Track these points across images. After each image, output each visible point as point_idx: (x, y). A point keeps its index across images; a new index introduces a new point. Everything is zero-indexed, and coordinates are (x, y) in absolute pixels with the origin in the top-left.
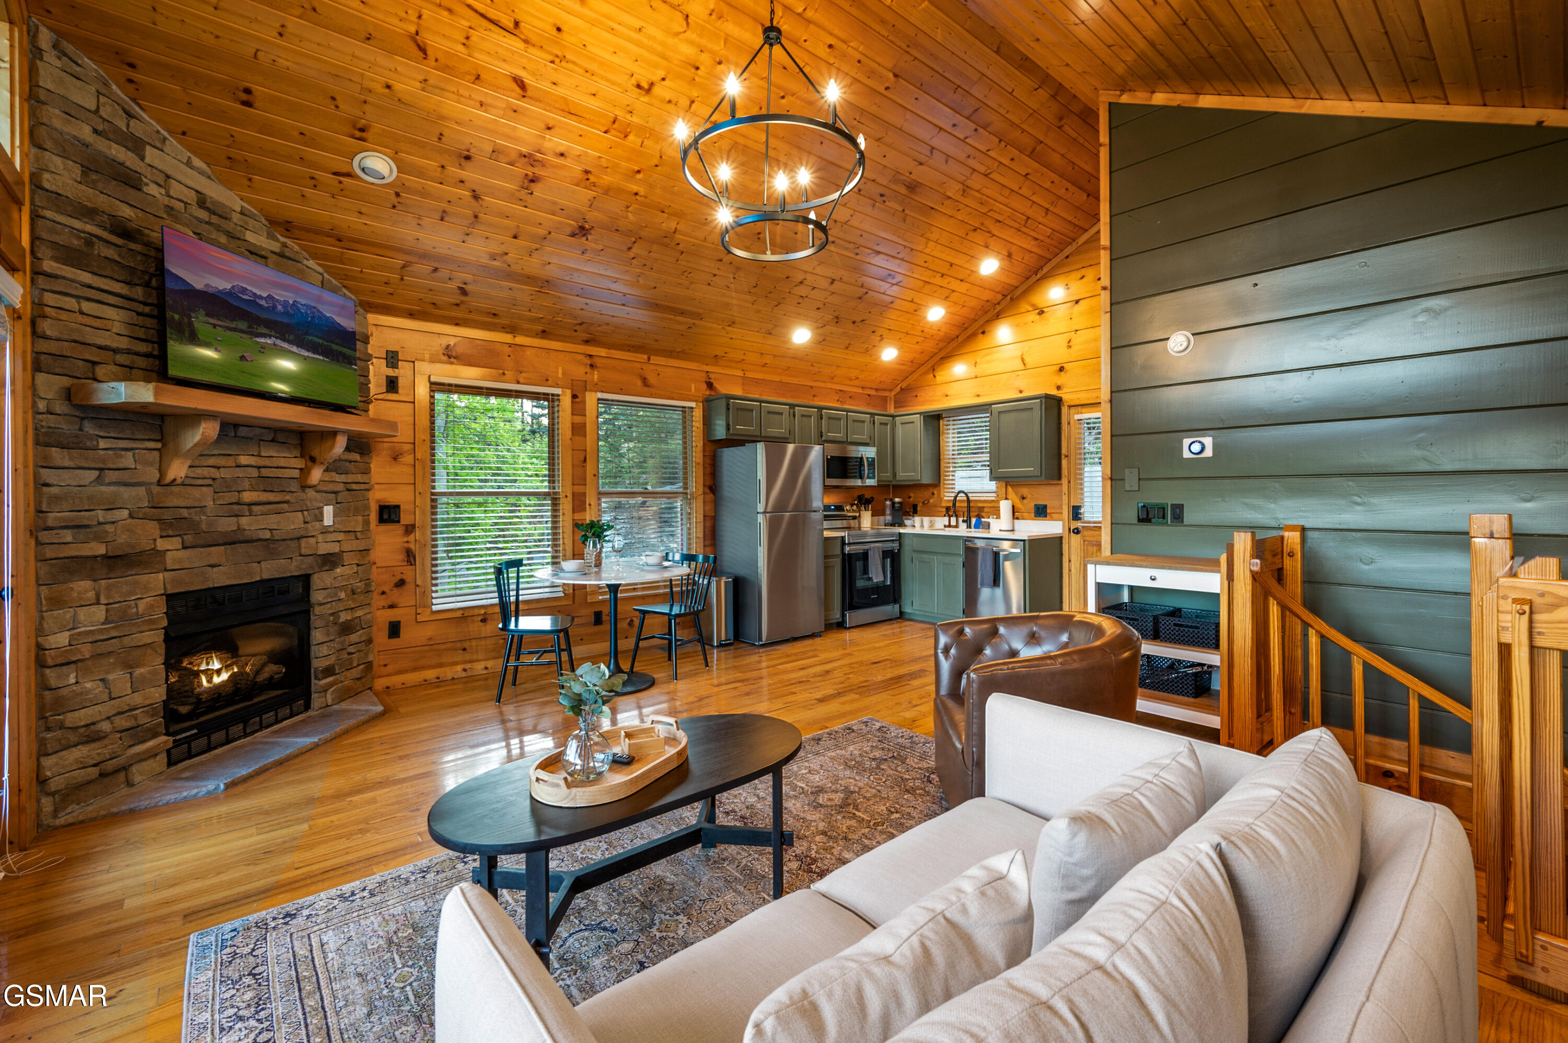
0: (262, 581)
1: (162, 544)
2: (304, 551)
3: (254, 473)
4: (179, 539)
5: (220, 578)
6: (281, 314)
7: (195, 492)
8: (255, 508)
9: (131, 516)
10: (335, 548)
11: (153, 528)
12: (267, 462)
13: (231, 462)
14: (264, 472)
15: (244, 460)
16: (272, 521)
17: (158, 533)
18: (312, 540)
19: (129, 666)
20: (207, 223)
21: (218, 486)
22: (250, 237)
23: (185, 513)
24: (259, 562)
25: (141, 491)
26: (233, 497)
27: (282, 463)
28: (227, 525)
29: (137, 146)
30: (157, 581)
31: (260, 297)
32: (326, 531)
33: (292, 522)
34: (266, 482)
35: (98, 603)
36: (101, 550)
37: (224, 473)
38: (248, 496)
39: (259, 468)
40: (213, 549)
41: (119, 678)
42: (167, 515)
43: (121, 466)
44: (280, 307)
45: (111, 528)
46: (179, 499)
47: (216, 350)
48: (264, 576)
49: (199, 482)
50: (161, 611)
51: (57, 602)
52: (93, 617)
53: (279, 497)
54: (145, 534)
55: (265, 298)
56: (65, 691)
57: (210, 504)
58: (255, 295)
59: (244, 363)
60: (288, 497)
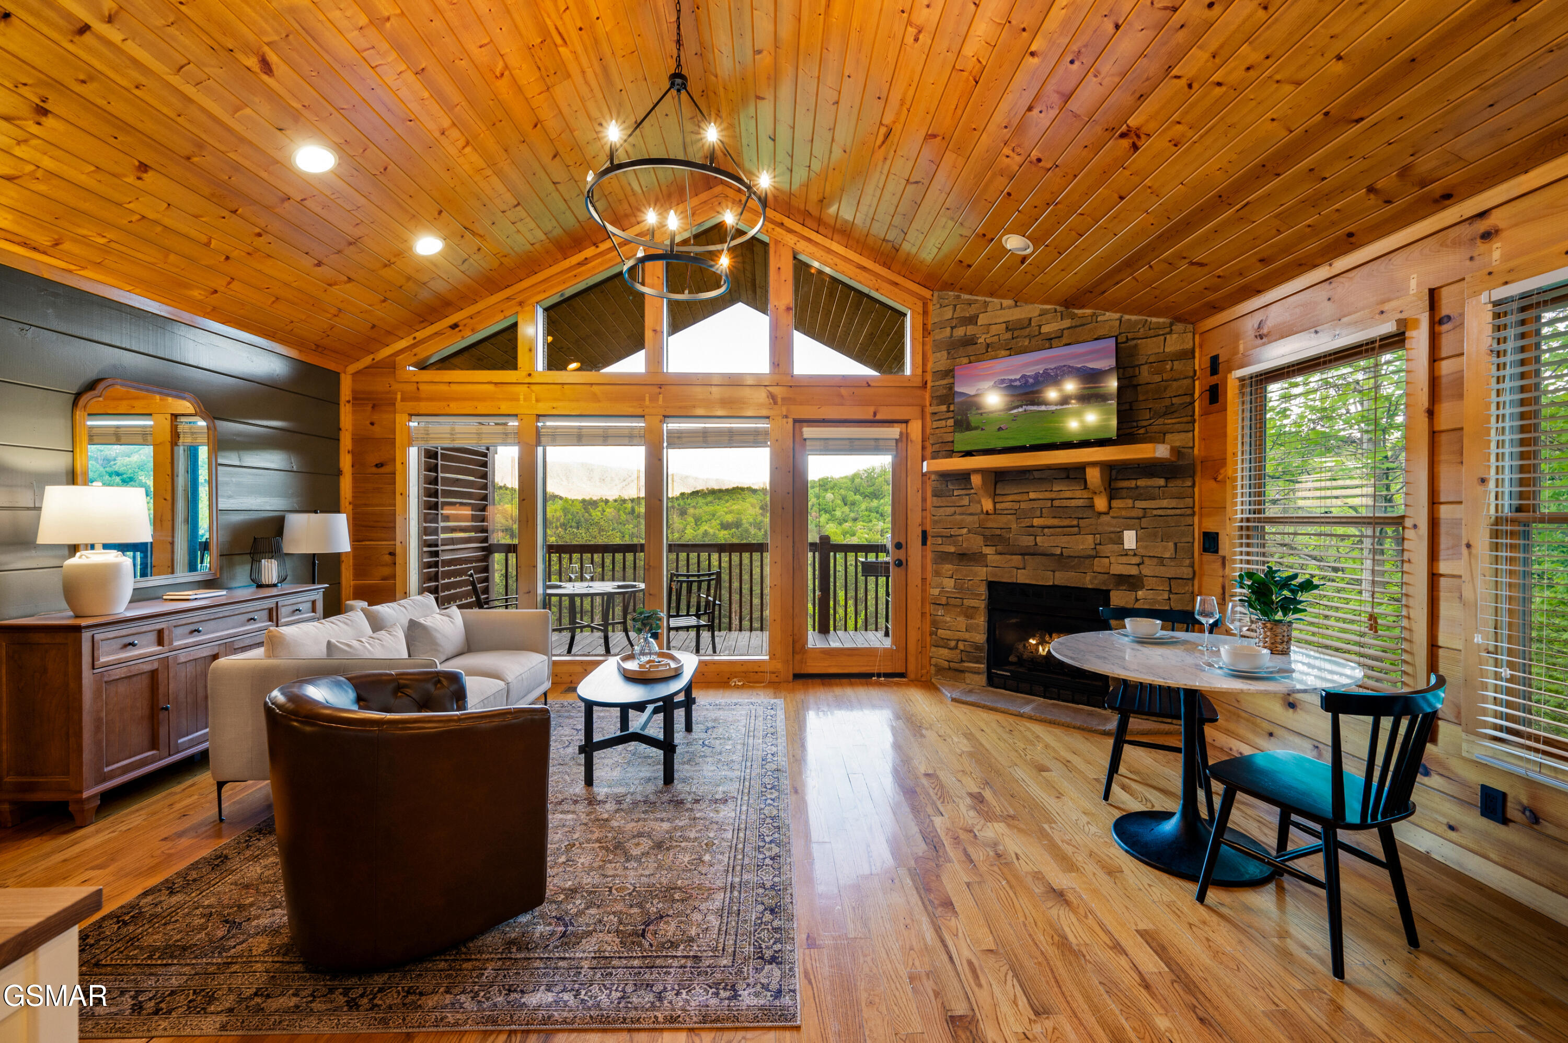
0: (1054, 587)
1: (987, 550)
2: (1096, 569)
3: (1049, 504)
4: (994, 548)
5: (1023, 577)
7: (1004, 519)
8: (1046, 530)
9: (969, 531)
10: (1134, 571)
11: (979, 540)
12: (1053, 495)
13: (1025, 497)
14: (1056, 503)
15: (1032, 495)
16: (1063, 541)
17: (982, 543)
18: (1107, 560)
19: (969, 617)
20: (1014, 339)
21: (1018, 514)
22: (1044, 330)
23: (998, 532)
24: (1054, 572)
25: (977, 518)
26: (1027, 522)
27: (1068, 494)
28: (1027, 541)
29: (973, 320)
30: (982, 573)
31: (1015, 380)
32: (1126, 553)
33: (1085, 543)
34: (1058, 511)
35: (952, 577)
36: (952, 549)
37: (1023, 505)
38: (1036, 522)
39: (1052, 500)
40: (1014, 557)
41: (962, 622)
42: (988, 532)
43: (961, 504)
44: (1031, 381)
45: (960, 538)
46: (994, 523)
47: (982, 429)
48: (1056, 583)
49: (1005, 512)
50: (983, 590)
51: (937, 573)
52: (949, 584)
53: (1066, 522)
54: (976, 543)
55: (1019, 380)
56: (938, 618)
57: (1014, 526)
58: (1011, 381)
59: (1001, 432)
60: (1075, 522)
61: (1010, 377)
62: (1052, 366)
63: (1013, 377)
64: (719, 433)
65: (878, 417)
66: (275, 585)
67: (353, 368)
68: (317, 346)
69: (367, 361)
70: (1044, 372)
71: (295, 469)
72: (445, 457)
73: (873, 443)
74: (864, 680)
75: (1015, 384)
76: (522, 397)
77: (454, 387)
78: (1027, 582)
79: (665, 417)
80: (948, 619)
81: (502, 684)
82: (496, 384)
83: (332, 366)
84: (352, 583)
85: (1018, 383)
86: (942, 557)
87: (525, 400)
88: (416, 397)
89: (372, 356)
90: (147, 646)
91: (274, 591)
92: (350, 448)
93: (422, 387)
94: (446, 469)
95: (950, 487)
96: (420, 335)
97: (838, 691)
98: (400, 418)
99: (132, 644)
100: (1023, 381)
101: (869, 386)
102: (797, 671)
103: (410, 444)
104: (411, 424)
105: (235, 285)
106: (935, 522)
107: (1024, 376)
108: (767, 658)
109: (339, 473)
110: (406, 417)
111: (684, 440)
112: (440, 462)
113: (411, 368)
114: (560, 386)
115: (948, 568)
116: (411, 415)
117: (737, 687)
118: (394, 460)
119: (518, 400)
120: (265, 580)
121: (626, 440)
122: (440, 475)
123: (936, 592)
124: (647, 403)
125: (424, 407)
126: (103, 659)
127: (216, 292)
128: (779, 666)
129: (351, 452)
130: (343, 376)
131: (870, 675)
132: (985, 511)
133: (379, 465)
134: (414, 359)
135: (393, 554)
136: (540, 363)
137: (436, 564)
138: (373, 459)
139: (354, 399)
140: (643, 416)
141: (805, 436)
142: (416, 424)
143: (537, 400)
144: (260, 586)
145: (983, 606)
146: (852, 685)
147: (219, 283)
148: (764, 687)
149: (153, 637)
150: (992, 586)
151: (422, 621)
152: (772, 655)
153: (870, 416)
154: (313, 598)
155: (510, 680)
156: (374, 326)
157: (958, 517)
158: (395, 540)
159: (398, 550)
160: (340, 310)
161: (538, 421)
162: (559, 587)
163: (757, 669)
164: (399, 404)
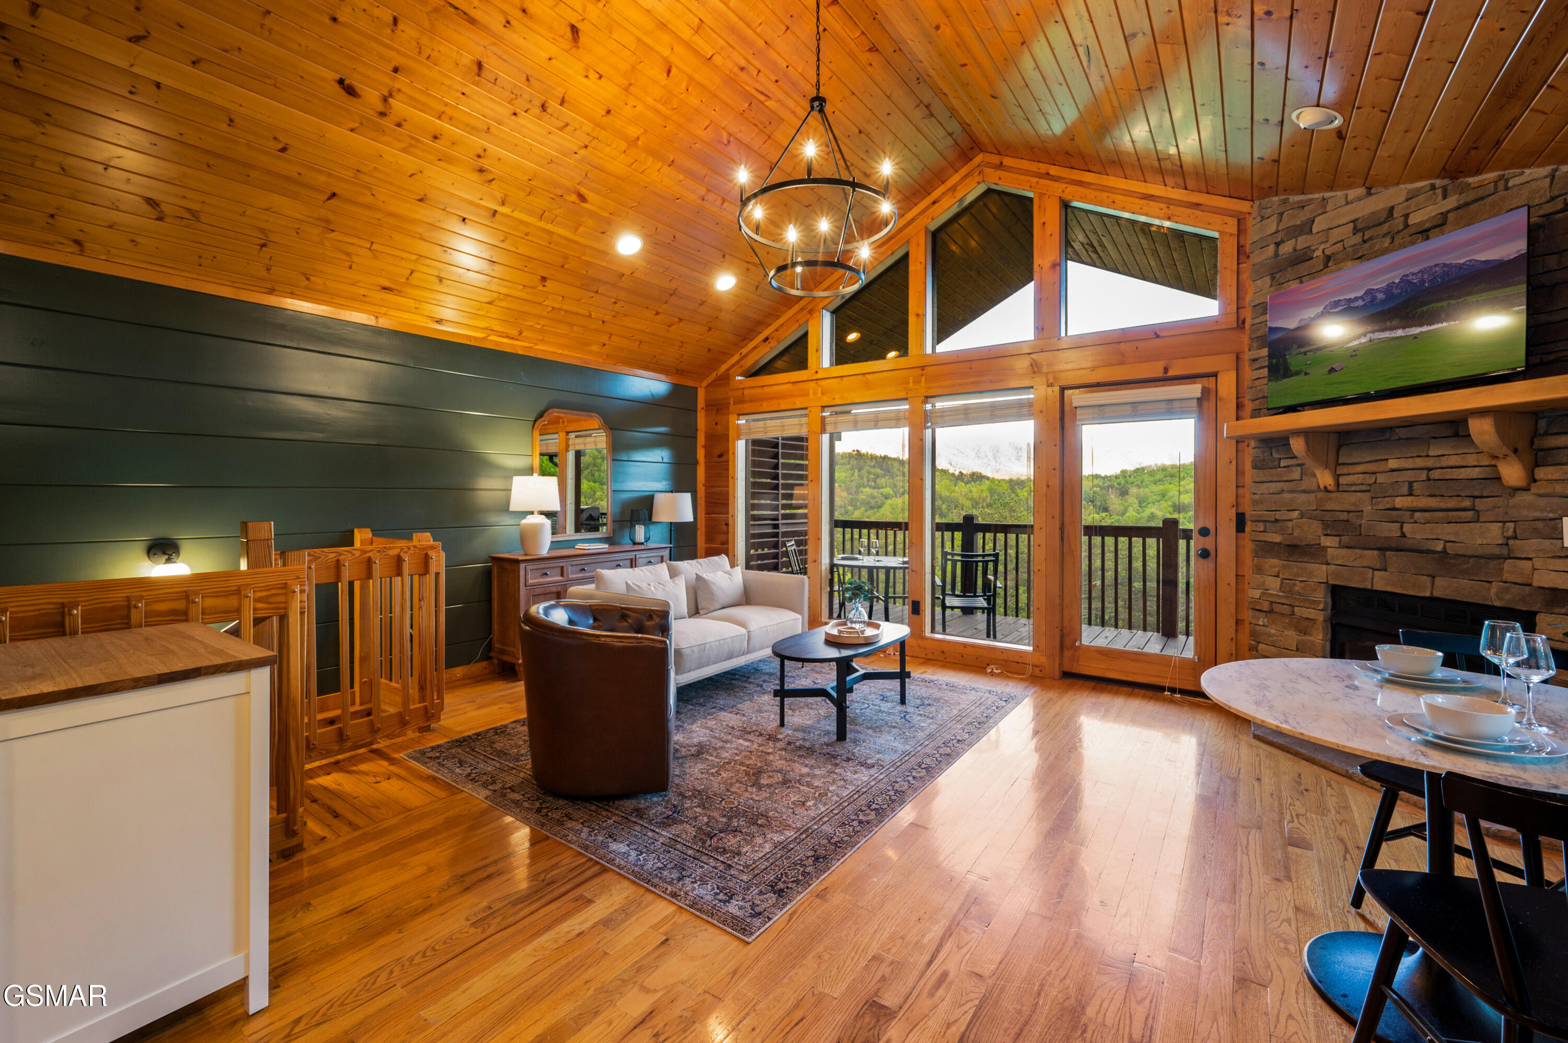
0: (1432, 599)
1: (1327, 542)
2: (1507, 576)
3: (1423, 476)
4: (1337, 539)
5: (1381, 582)
6: (1383, 302)
7: (1353, 498)
8: (1417, 515)
9: (1302, 516)
11: (1316, 527)
12: (1429, 463)
13: (1383, 466)
14: (1436, 474)
15: (1393, 464)
16: (1448, 531)
17: (1320, 532)
18: (1527, 564)
19: (1302, 631)
20: (1365, 242)
21: (1373, 492)
22: (1414, 219)
23: (1344, 516)
24: (1432, 577)
25: (1312, 497)
26: (1386, 503)
27: (1454, 461)
28: (1391, 530)
29: (1306, 228)
30: (1320, 572)
31: (1356, 299)
33: (1486, 535)
34: (1438, 486)
35: (1278, 576)
36: (1277, 538)
37: (1381, 479)
38: (1399, 502)
39: (1429, 469)
40: (1368, 552)
41: (1291, 637)
42: (1328, 517)
43: (1290, 478)
45: (1290, 524)
46: (1340, 503)
47: (1306, 374)
48: (1437, 594)
49: (1354, 488)
50: (1321, 596)
51: (1259, 570)
52: (1274, 584)
53: (1451, 504)
54: (1311, 531)
55: (1362, 298)
56: (1259, 628)
57: (1367, 508)
58: (1350, 300)
59: (1333, 375)
60: (1467, 503)
61: (1348, 297)
62: (1415, 270)
63: (1352, 296)
64: (981, 408)
65: (1171, 373)
66: (642, 544)
67: (705, 384)
68: (677, 370)
69: (713, 376)
70: (1402, 280)
71: (665, 460)
72: (784, 446)
73: (1164, 405)
74: (1151, 693)
75: (1356, 304)
76: (811, 392)
77: (766, 390)
78: (1389, 589)
79: (927, 397)
80: (1273, 631)
81: (743, 631)
82: (793, 383)
83: (691, 384)
84: (704, 546)
85: (1360, 303)
86: (1265, 549)
87: (814, 394)
88: (741, 401)
89: (714, 374)
90: (556, 576)
91: (642, 547)
92: (703, 443)
93: (747, 392)
94: (785, 456)
95: (1276, 455)
96: (744, 351)
97: (1105, 699)
98: (732, 417)
99: (546, 574)
100: (1368, 299)
101: (1158, 336)
102: (1067, 669)
103: (739, 438)
104: (739, 422)
105: (613, 338)
106: (1255, 503)
107: (1369, 292)
108: (1031, 648)
109: (697, 463)
110: (735, 416)
111: (946, 419)
112: (780, 451)
113: (740, 378)
114: (838, 379)
115: (1273, 563)
116: (739, 415)
117: (992, 674)
118: (728, 451)
119: (808, 395)
120: (637, 540)
121: (894, 422)
122: (781, 461)
123: (1256, 594)
124: (911, 385)
125: (747, 407)
126: (530, 581)
127: (604, 345)
128: (1043, 660)
129: (705, 447)
130: (699, 389)
131: (1161, 689)
132: (1322, 487)
133: (720, 456)
134: (740, 371)
135: (727, 525)
136: (826, 362)
137: (776, 535)
138: (717, 451)
139: (706, 406)
140: (907, 399)
141: (1074, 405)
142: (744, 422)
143: (823, 394)
144: (635, 544)
145: (1321, 618)
146: (1130, 695)
147: (605, 339)
148: (1022, 679)
149: (558, 571)
150: (1337, 592)
151: (705, 576)
152: (1036, 647)
153: (1159, 373)
154: (661, 554)
155: (752, 629)
156: (709, 350)
157: (1287, 496)
158: (728, 513)
159: (730, 523)
160: (682, 342)
161: (823, 411)
162: (856, 559)
163: (1020, 660)
164: (732, 407)
